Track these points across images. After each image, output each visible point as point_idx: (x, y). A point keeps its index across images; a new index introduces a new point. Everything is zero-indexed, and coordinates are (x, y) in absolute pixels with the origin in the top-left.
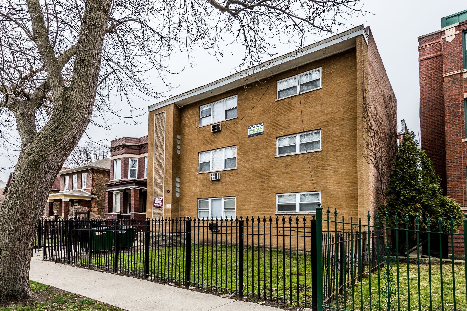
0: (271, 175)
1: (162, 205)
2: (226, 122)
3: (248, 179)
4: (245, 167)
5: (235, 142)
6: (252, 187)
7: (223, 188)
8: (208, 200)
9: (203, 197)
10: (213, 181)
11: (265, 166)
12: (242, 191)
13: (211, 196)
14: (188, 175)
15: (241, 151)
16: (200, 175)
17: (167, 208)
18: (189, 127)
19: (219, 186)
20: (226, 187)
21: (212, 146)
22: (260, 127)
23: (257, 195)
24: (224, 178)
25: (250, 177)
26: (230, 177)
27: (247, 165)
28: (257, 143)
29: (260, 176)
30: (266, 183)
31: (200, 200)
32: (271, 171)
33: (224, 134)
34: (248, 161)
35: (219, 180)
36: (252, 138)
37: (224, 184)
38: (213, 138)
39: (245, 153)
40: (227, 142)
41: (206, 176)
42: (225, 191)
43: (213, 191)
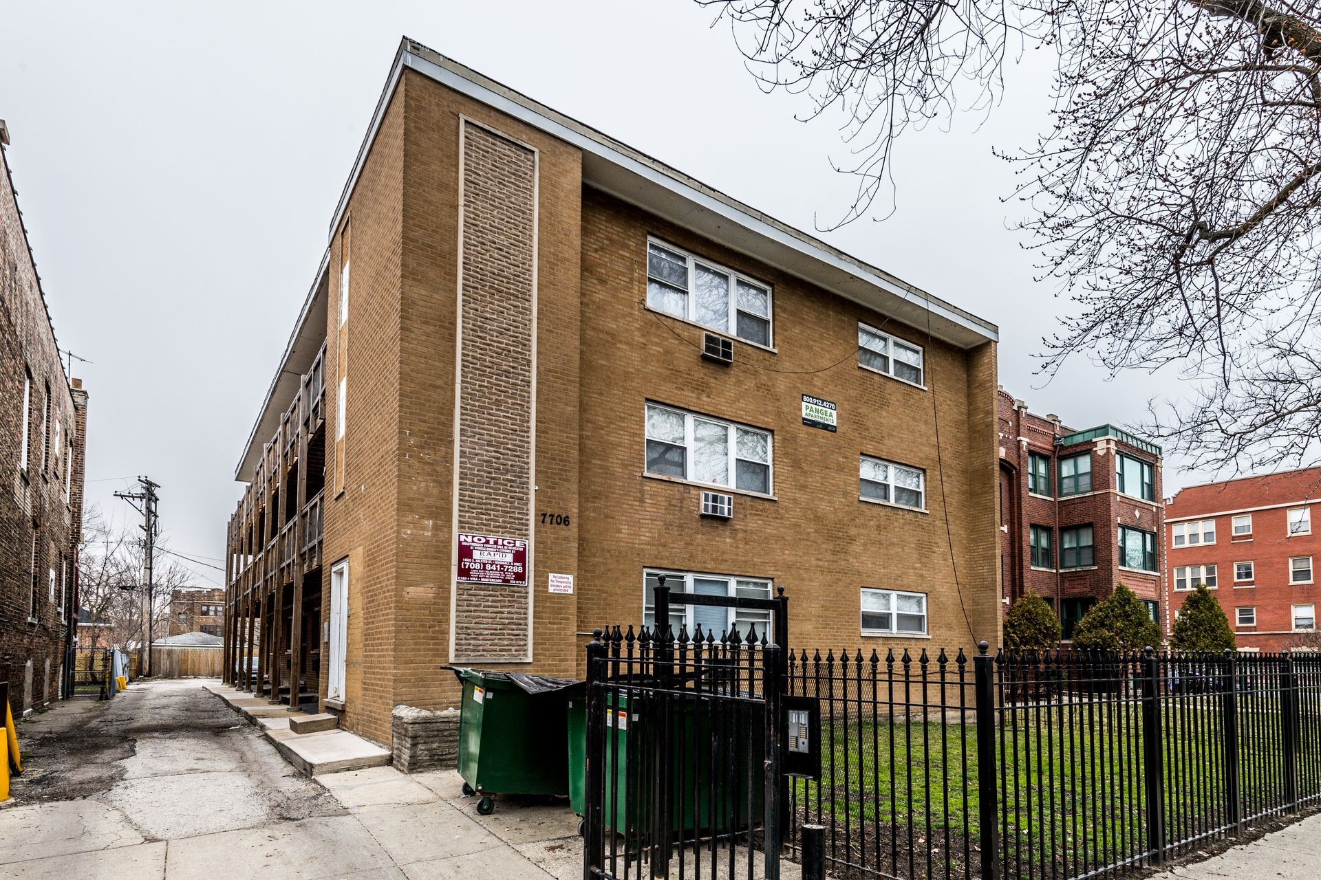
0: (852, 540)
1: (521, 577)
2: (745, 347)
3: (805, 537)
4: (795, 501)
5: (769, 421)
6: (814, 562)
7: (737, 547)
8: (682, 577)
9: (665, 564)
10: (703, 517)
11: (840, 515)
12: (789, 567)
13: (699, 565)
14: (601, 467)
15: (786, 454)
16: (654, 484)
17: (551, 590)
19: (724, 540)
20: (747, 547)
21: (699, 398)
22: (829, 411)
23: (824, 585)
24: (741, 516)
25: (809, 533)
26: (756, 518)
27: (802, 497)
28: (824, 449)
29: (831, 538)
30: (842, 556)
31: (648, 574)
32: (853, 531)
33: (739, 383)
34: (803, 487)
35: (725, 520)
36: (812, 430)
37: (740, 535)
38: (700, 372)
39: (796, 464)
40: (747, 409)
41: (678, 496)
42: (743, 559)
43: (703, 551)
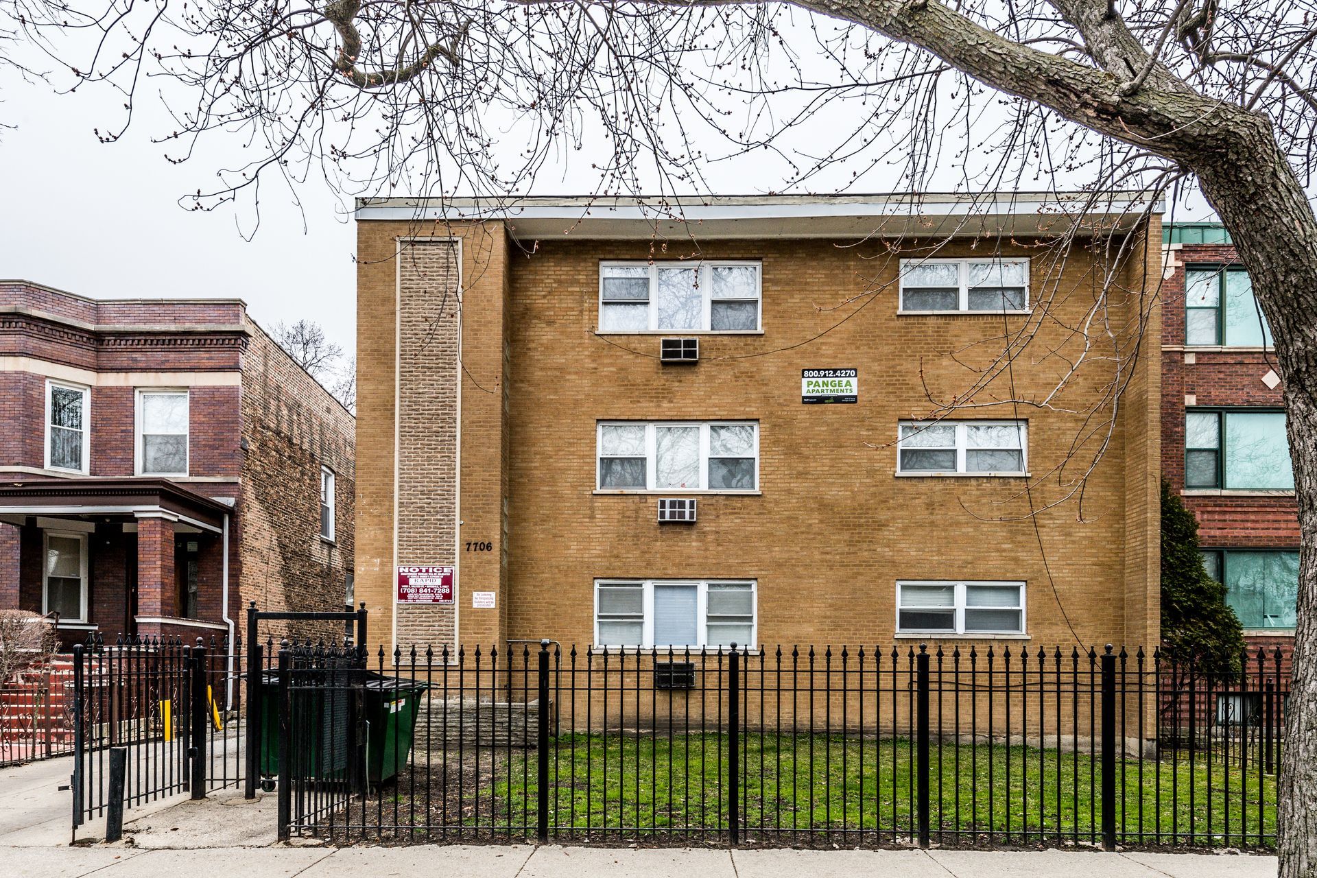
0: (882, 525)
1: (448, 596)
2: (719, 339)
3: (803, 529)
4: (789, 492)
5: (753, 410)
6: (817, 556)
7: (706, 550)
8: (641, 585)
9: (618, 573)
10: (662, 524)
11: (861, 498)
12: (780, 565)
13: (658, 572)
14: (549, 492)
15: (776, 442)
16: (606, 500)
17: (475, 605)
18: (550, 323)
19: (690, 544)
20: (720, 548)
21: (659, 406)
22: (845, 380)
23: (834, 582)
24: (713, 517)
25: (810, 525)
26: (731, 517)
27: (799, 486)
28: (836, 426)
29: (845, 525)
30: (865, 546)
31: (601, 585)
32: (883, 515)
33: (711, 378)
34: (802, 475)
35: (690, 524)
36: (816, 407)
37: (711, 537)
38: (661, 380)
39: (792, 450)
40: (722, 404)
41: (633, 507)
42: (714, 561)
43: (662, 557)
